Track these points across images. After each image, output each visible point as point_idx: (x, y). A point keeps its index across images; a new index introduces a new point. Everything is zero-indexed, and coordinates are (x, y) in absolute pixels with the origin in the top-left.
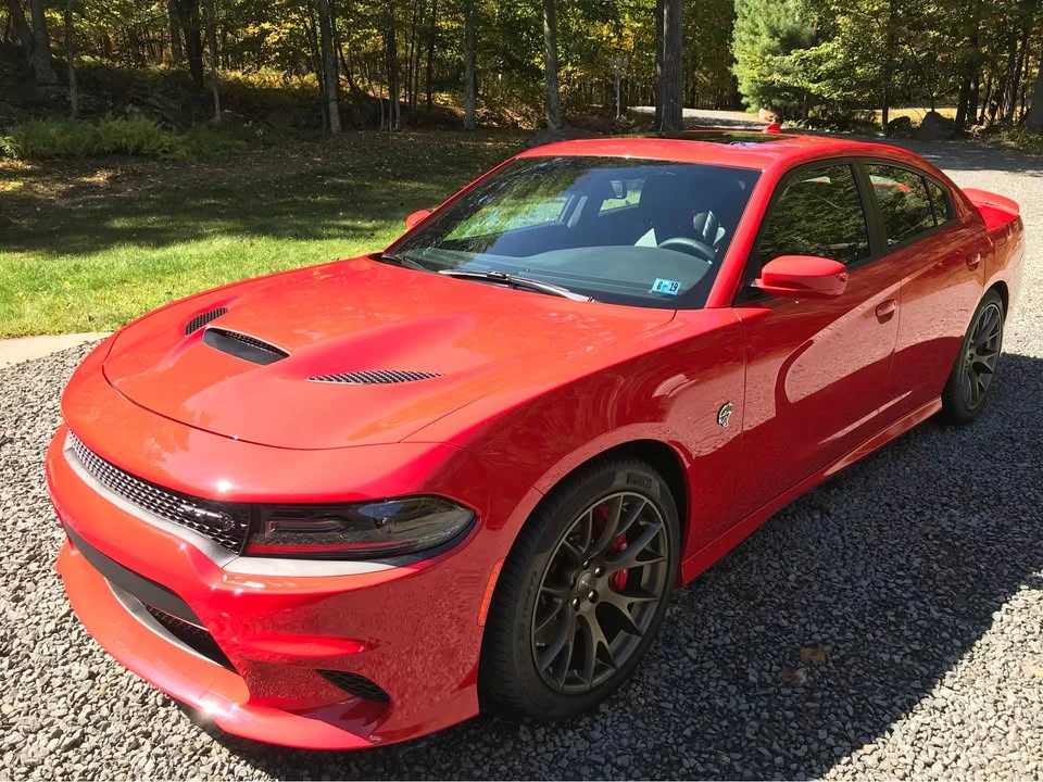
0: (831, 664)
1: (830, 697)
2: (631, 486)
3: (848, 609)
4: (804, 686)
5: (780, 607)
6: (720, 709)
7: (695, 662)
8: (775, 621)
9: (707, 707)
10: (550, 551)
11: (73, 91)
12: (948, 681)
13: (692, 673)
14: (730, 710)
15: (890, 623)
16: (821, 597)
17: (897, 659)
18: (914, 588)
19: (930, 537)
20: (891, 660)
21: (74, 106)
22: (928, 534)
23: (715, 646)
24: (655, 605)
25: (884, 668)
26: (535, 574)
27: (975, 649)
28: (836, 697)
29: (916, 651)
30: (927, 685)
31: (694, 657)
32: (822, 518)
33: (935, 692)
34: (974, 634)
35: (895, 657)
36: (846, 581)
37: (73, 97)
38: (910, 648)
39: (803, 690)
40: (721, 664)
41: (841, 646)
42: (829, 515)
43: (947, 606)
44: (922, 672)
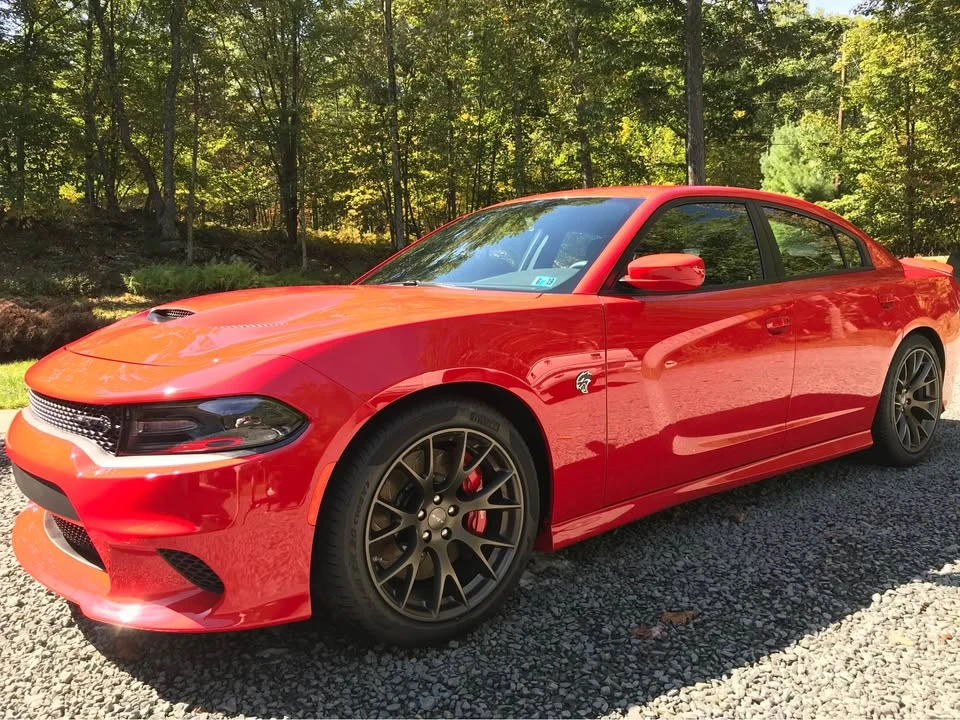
0: (691, 625)
1: (680, 649)
2: (475, 424)
3: (726, 588)
4: (656, 639)
5: (659, 584)
6: (566, 651)
7: (556, 618)
8: (650, 593)
9: (554, 649)
10: (384, 466)
11: (190, 243)
12: (804, 642)
13: (550, 625)
14: (574, 653)
15: (764, 598)
16: (702, 578)
17: (759, 624)
18: (800, 575)
19: (834, 541)
20: (754, 624)
21: (190, 256)
22: (832, 538)
23: (583, 609)
24: (513, 553)
25: (744, 630)
26: (368, 484)
27: (844, 621)
28: (685, 648)
29: (782, 620)
30: (781, 645)
31: (557, 614)
32: (730, 525)
33: (787, 649)
34: (849, 610)
35: (757, 622)
36: (732, 568)
37: (189, 250)
38: (776, 617)
39: (654, 641)
40: (582, 621)
41: (706, 613)
42: (738, 523)
43: (828, 589)
44: (780, 635)
